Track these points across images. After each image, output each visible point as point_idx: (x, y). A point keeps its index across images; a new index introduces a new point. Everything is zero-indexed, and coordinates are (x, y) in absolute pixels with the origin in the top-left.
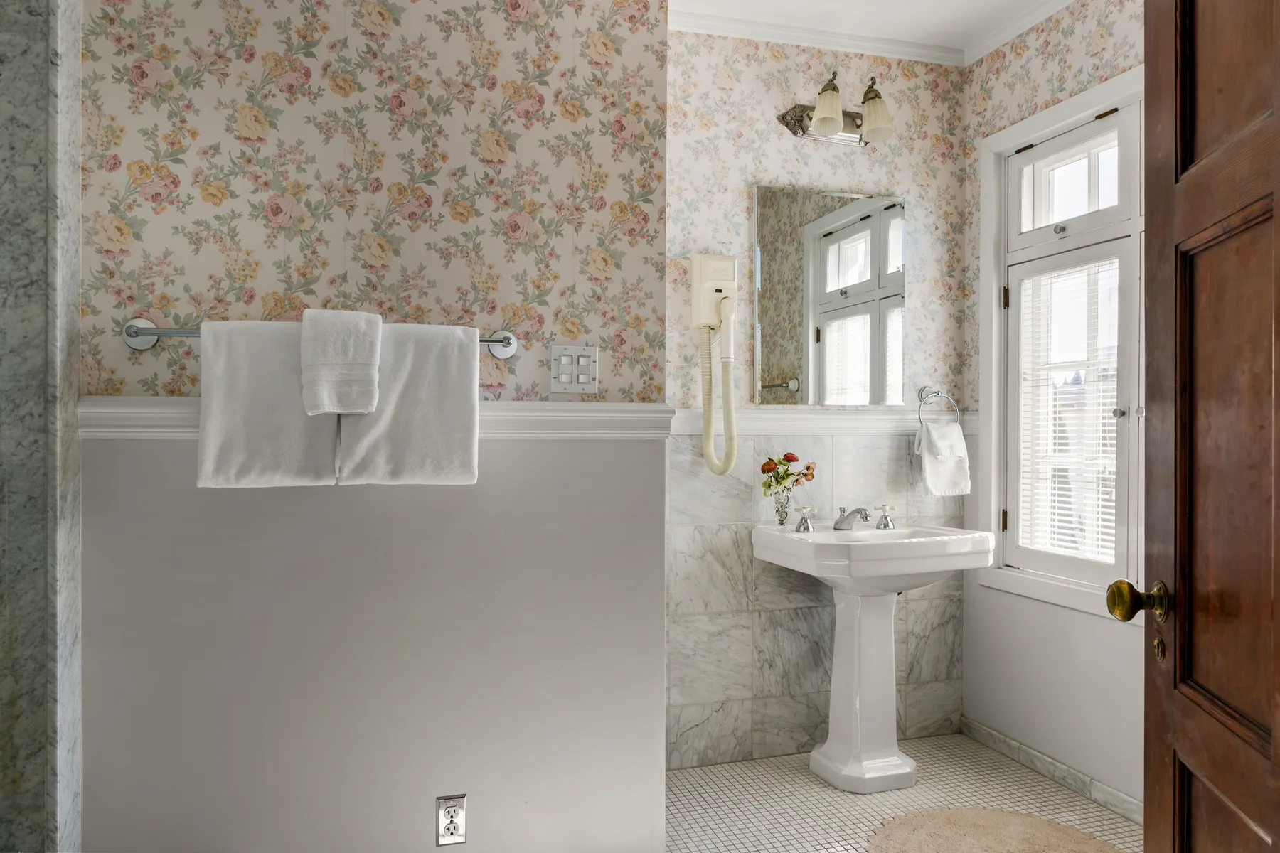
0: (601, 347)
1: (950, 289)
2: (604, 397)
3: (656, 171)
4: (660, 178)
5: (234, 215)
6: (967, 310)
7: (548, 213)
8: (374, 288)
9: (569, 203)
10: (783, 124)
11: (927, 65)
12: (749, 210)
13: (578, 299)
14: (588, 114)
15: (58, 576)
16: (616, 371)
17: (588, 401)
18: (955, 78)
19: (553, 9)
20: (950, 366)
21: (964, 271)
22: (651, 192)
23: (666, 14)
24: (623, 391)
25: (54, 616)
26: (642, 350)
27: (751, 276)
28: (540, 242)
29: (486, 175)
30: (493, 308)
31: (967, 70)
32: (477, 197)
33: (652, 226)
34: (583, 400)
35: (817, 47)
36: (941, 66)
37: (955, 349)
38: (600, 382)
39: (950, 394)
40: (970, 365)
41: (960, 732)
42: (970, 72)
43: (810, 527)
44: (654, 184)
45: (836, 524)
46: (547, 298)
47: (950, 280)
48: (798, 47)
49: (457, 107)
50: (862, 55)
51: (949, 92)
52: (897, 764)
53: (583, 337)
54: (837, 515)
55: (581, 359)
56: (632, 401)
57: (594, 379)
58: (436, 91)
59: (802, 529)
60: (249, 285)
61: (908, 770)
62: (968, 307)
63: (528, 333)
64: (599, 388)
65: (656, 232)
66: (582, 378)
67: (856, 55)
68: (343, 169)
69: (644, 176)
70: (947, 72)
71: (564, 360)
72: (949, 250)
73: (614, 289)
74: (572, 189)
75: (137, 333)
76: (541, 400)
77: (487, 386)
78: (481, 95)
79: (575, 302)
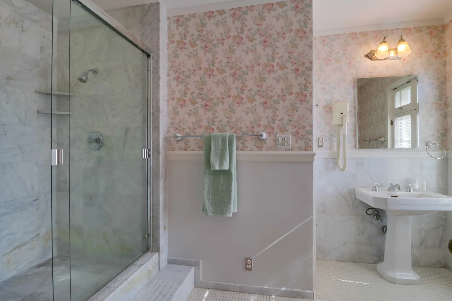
0: (291, 135)
1: (440, 105)
2: (292, 150)
3: (309, 81)
4: (311, 83)
5: (197, 108)
6: (448, 113)
7: (275, 98)
8: (229, 122)
9: (282, 94)
10: (367, 57)
11: (427, 27)
12: (354, 87)
13: (284, 122)
14: (287, 68)
15: (160, 192)
16: (296, 142)
17: (288, 151)
18: (440, 29)
19: (276, 40)
20: (441, 134)
21: (447, 98)
22: (307, 88)
23: (312, 33)
24: (299, 148)
25: (160, 200)
26: (305, 135)
27: (355, 108)
28: (273, 106)
29: (258, 90)
30: (260, 126)
31: (446, 25)
32: (255, 96)
33: (308, 97)
34: (286, 151)
35: (380, 29)
36: (434, 26)
37: (443, 127)
38: (291, 145)
39: (441, 144)
40: (450, 133)
41: (445, 267)
42: (447, 25)
43: (377, 190)
44: (308, 85)
45: (389, 189)
46: (275, 122)
47: (440, 102)
48: (372, 31)
49: (250, 72)
50: (398, 28)
51: (437, 34)
52: (412, 276)
53: (286, 132)
54: (389, 186)
55: (285, 139)
56: (301, 151)
57: (289, 145)
58: (244, 69)
59: (374, 190)
60: (201, 124)
61: (415, 279)
62: (449, 111)
63: (270, 132)
64: (291, 147)
65: (309, 99)
66: (286, 144)
67: (396, 29)
68: (221, 93)
69: (305, 83)
70: (436, 27)
71: (280, 139)
72: (439, 91)
73: (296, 118)
74: (282, 90)
75: (177, 137)
76: (274, 151)
77: (258, 147)
78: (256, 68)
79: (283, 123)
